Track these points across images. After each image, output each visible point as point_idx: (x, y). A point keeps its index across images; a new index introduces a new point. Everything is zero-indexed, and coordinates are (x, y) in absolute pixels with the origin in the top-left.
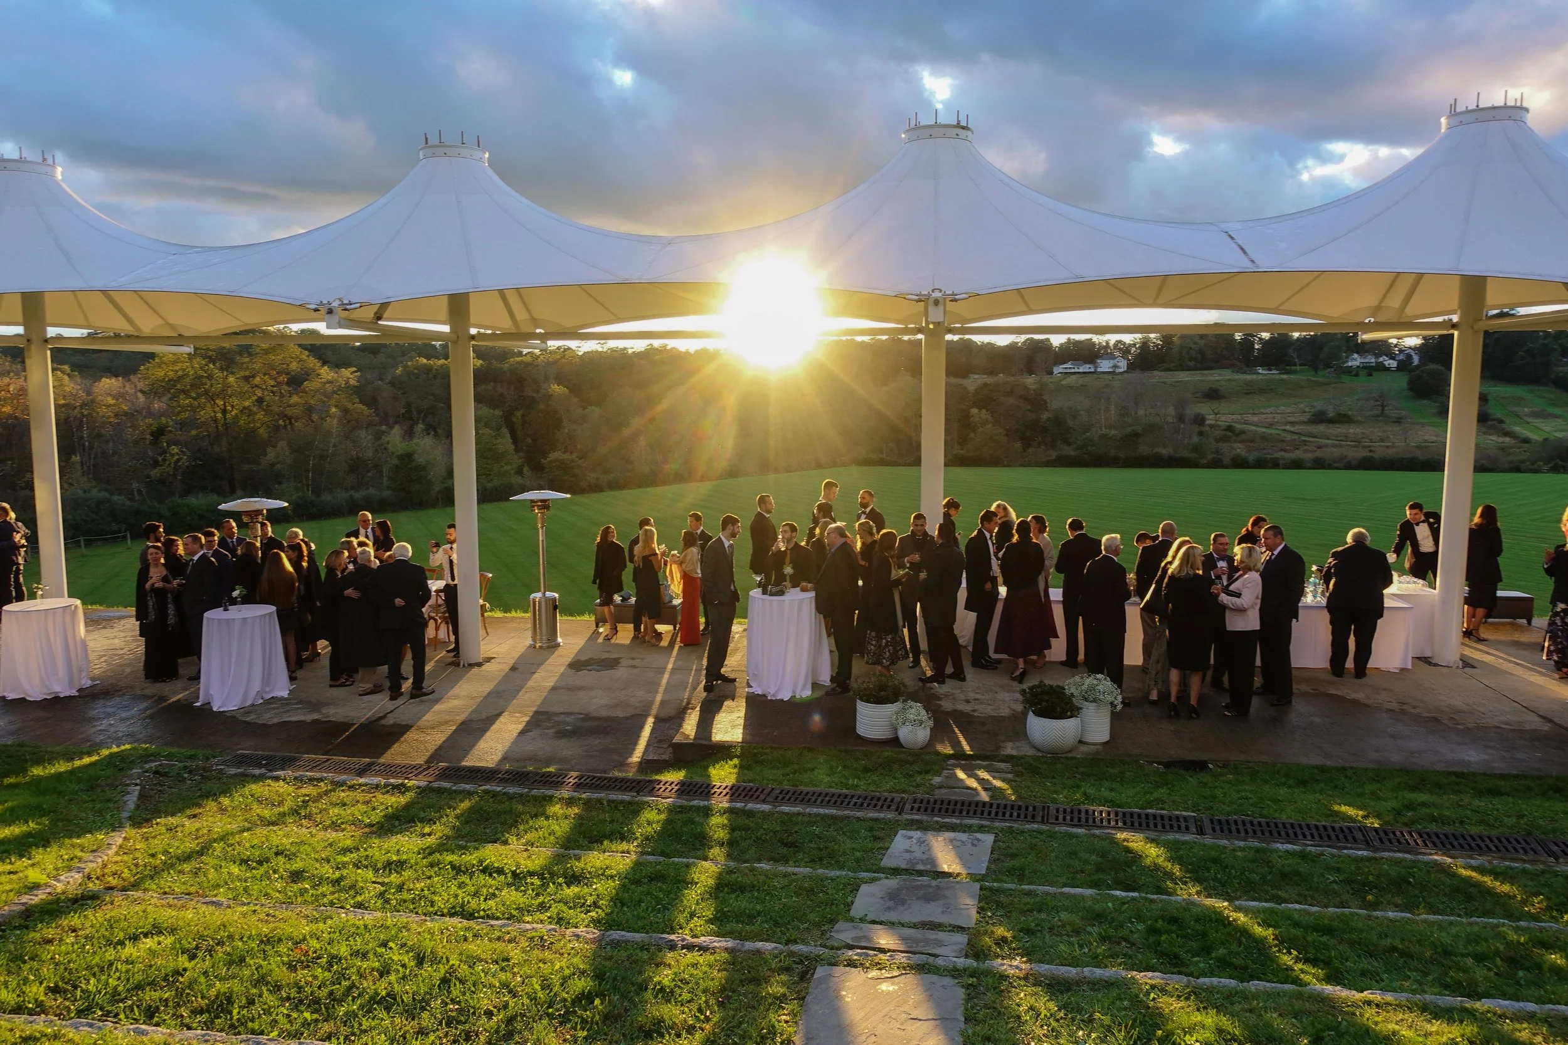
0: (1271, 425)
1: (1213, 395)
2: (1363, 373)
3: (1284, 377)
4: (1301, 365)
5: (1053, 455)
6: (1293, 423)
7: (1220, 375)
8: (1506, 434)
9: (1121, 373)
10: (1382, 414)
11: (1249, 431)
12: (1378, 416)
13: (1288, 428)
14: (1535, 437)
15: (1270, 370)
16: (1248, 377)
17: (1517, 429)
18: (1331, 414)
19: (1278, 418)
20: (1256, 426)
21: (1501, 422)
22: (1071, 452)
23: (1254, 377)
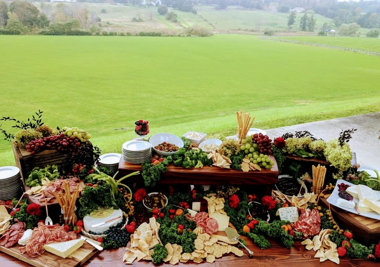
0: (120, 22)
1: (104, 11)
2: (147, 7)
3: (125, 6)
4: (130, 3)
5: (41, 30)
6: (127, 22)
7: (106, 5)
8: (181, 26)
9: (74, 2)
10: (151, 19)
11: (114, 24)
12: (150, 20)
13: (125, 23)
14: (186, 26)
15: (121, 4)
16: (114, 6)
17: (183, 25)
18: (137, 19)
19: (123, 20)
20: (116, 22)
21: (180, 22)
22: (47, 30)
23: (116, 6)
